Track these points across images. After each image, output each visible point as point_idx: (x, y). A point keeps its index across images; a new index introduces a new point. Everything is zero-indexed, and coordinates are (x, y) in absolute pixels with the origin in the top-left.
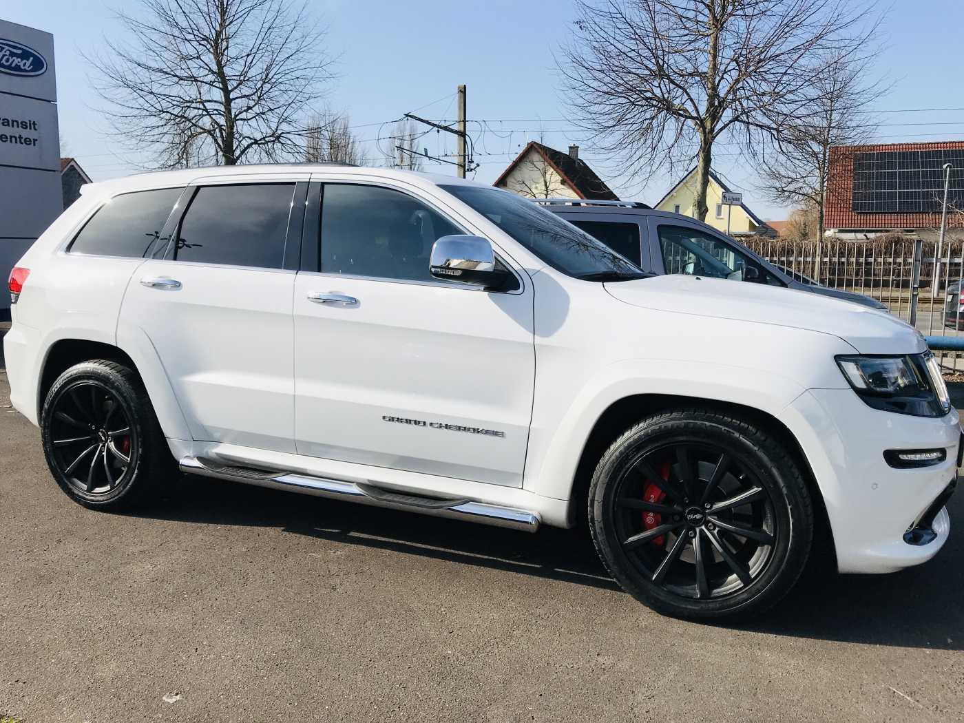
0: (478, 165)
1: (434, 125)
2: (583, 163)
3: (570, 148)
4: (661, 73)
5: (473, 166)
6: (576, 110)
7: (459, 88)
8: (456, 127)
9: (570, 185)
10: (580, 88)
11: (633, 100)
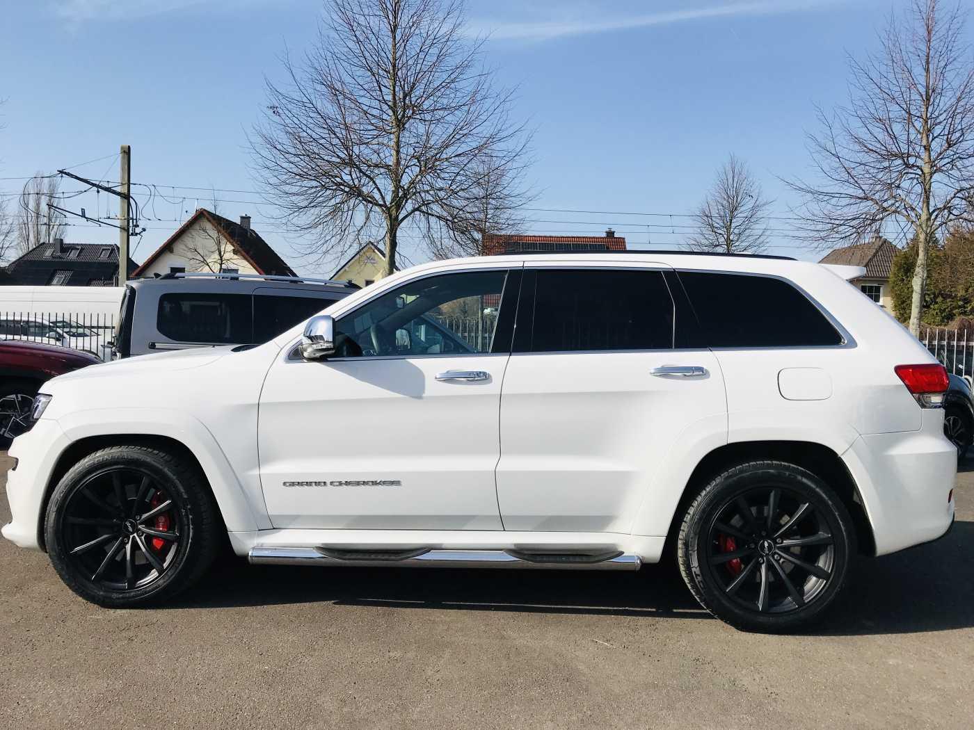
0: (144, 230)
1: (94, 185)
2: (256, 234)
3: (242, 218)
4: (350, 163)
5: (138, 230)
6: (268, 188)
7: (122, 148)
8: (118, 189)
9: (243, 256)
10: (273, 168)
11: (323, 183)
